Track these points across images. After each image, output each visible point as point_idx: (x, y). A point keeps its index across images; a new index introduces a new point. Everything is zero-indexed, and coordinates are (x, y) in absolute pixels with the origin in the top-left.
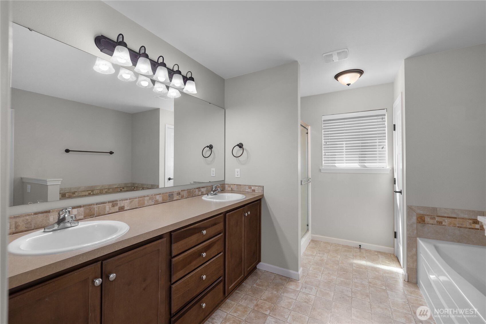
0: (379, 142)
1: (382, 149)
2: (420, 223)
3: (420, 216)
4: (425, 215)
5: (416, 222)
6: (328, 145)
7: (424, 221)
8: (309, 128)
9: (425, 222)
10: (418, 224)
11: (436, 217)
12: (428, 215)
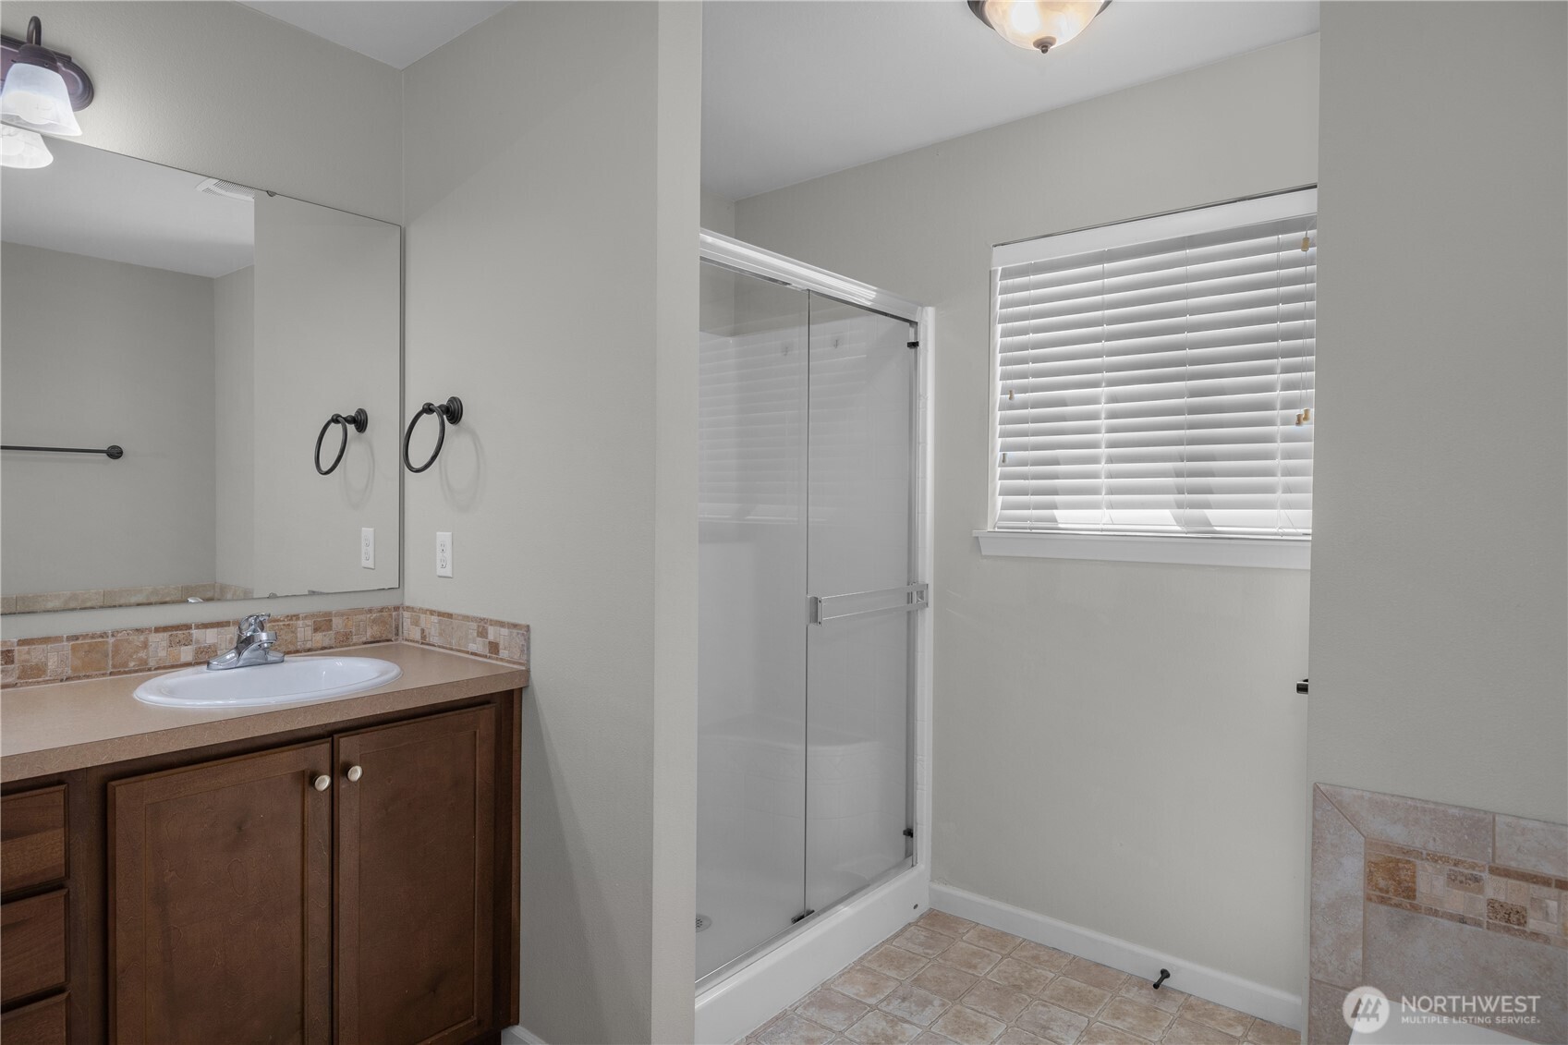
0: (1288, 386)
1: (1299, 423)
2: (1383, 901)
3: (1390, 860)
4: (1419, 855)
5: (1361, 894)
6: (1024, 406)
7: (1410, 892)
8: (928, 319)
9: (1414, 897)
10: (1372, 905)
11: (1486, 875)
12: (1434, 858)
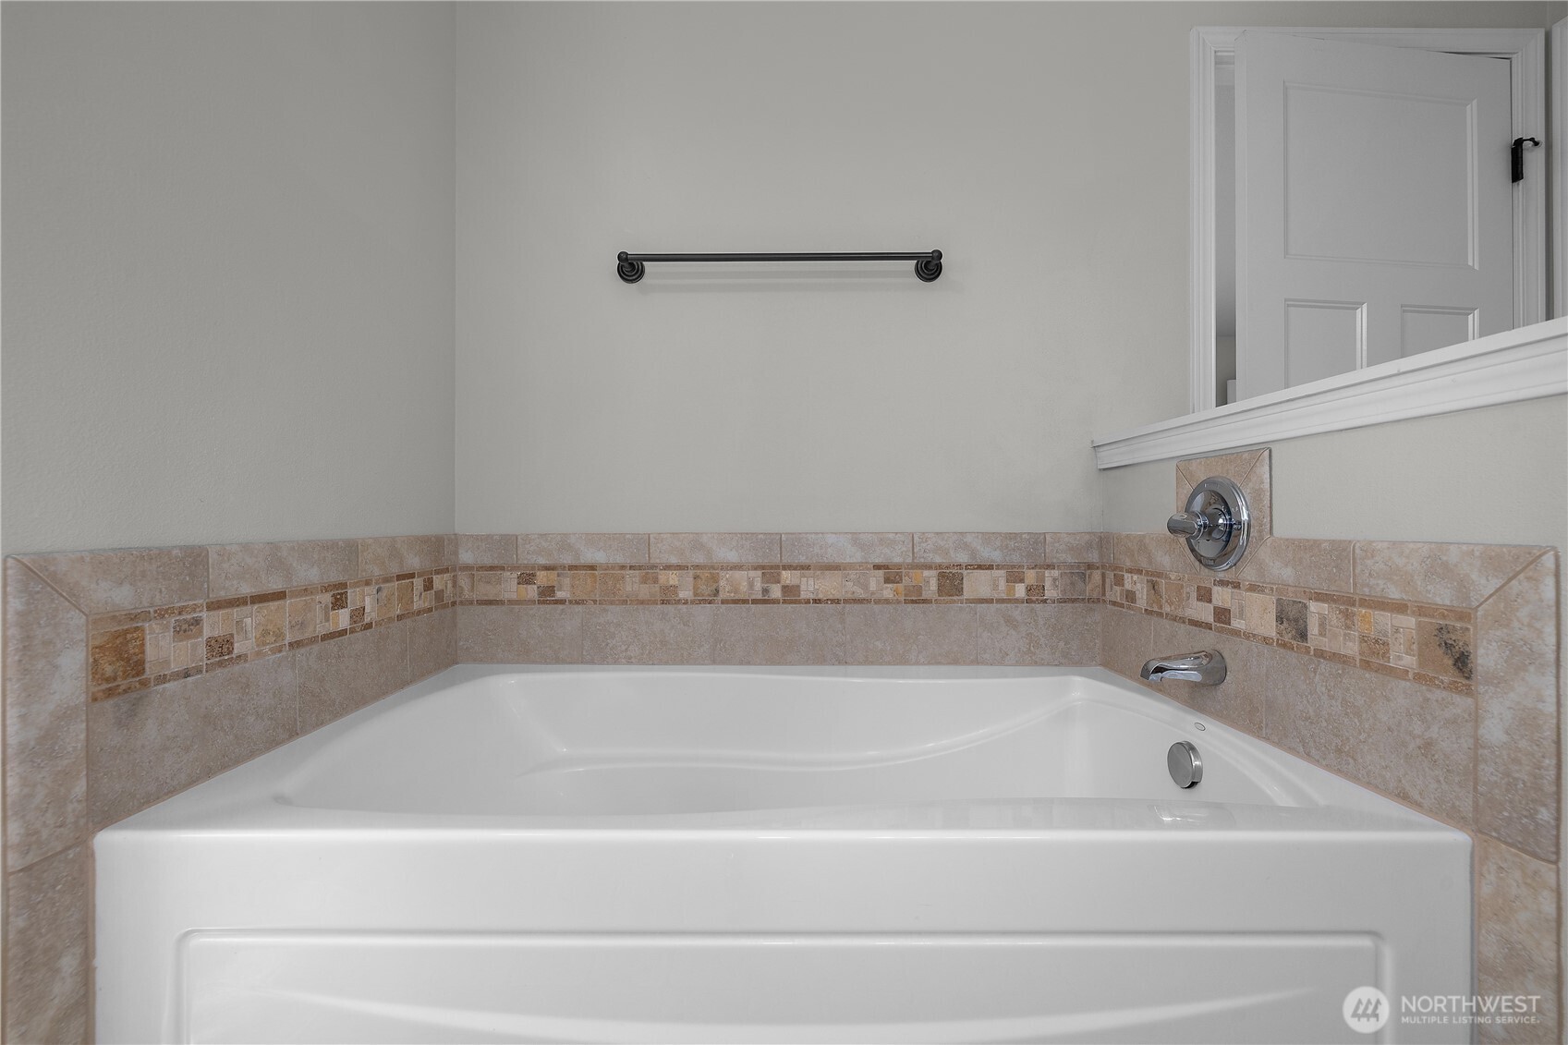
2: (110, 693)
3: (117, 635)
4: (146, 616)
5: (84, 697)
7: (137, 667)
9: (142, 672)
10: (98, 705)
11: (204, 614)
12: (161, 614)
